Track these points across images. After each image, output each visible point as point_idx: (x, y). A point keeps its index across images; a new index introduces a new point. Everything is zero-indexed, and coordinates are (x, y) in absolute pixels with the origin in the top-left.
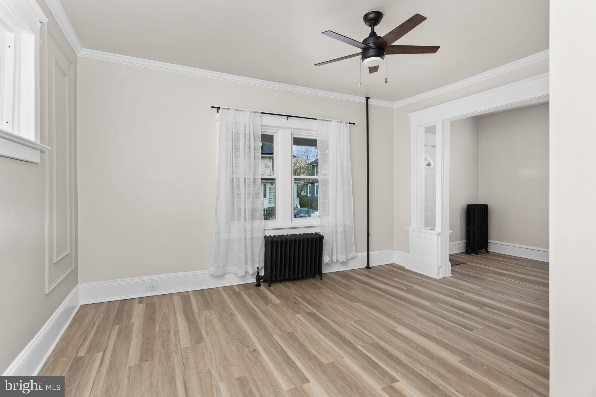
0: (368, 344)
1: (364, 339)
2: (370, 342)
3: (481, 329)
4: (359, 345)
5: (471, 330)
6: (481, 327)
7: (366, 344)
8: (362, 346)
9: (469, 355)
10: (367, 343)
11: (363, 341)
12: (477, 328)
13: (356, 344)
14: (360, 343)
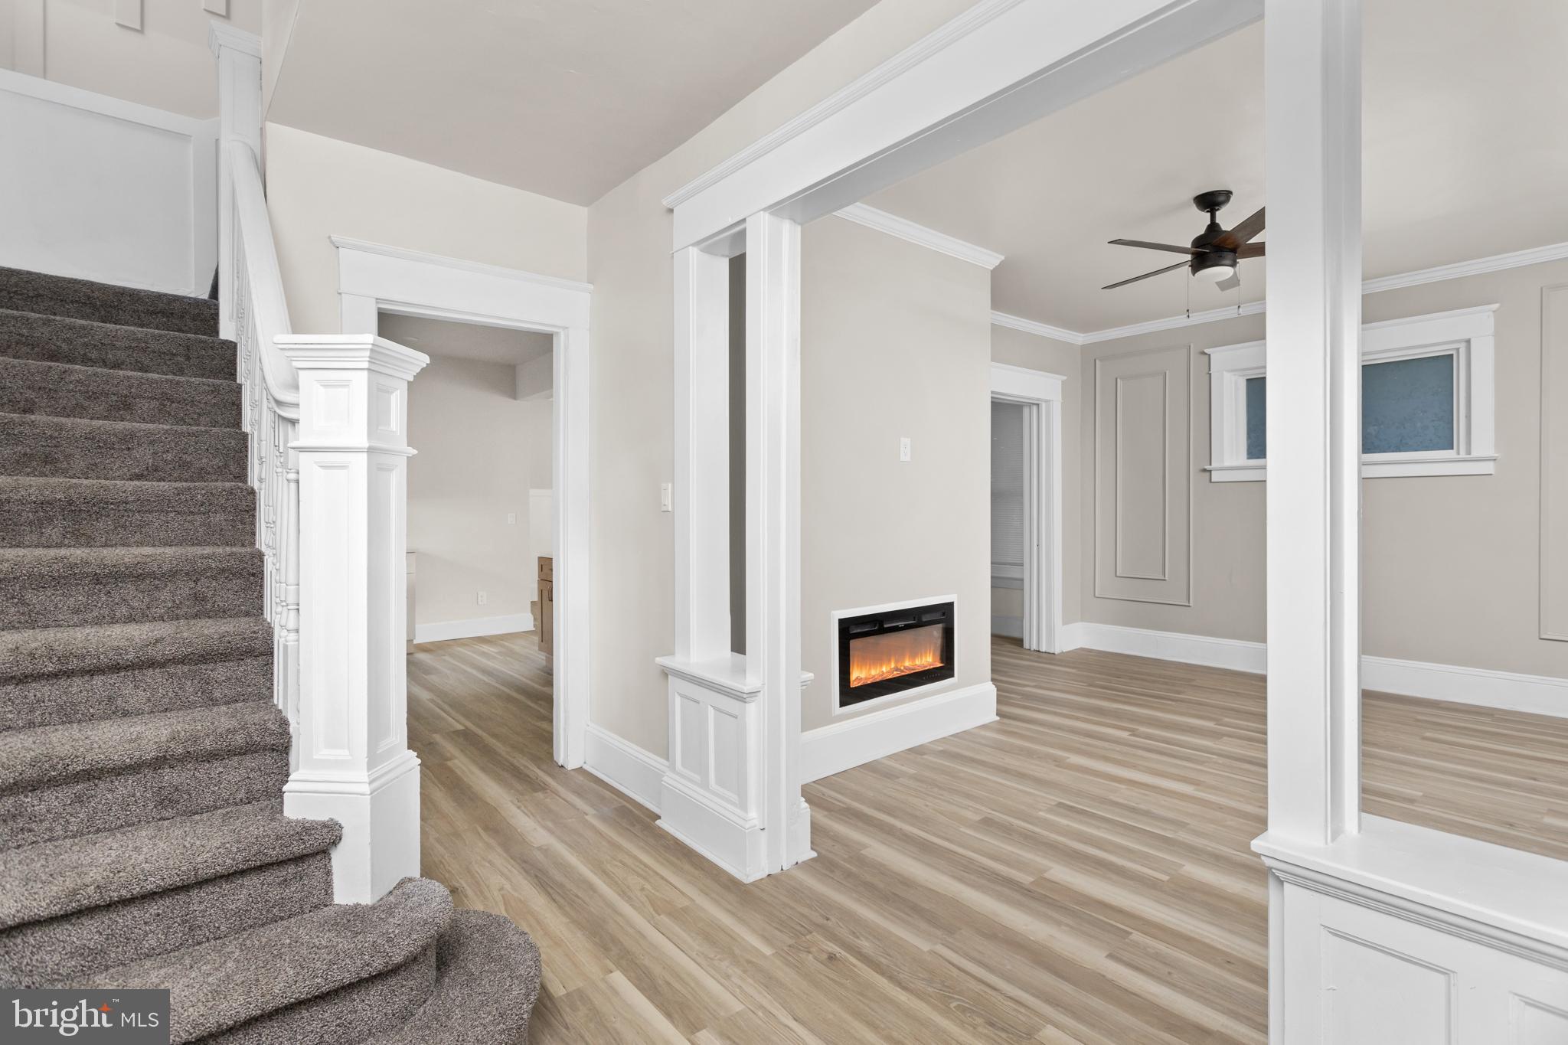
3: (1040, 810)
5: (1060, 805)
6: (1042, 814)
9: (1057, 766)
12: (1050, 811)
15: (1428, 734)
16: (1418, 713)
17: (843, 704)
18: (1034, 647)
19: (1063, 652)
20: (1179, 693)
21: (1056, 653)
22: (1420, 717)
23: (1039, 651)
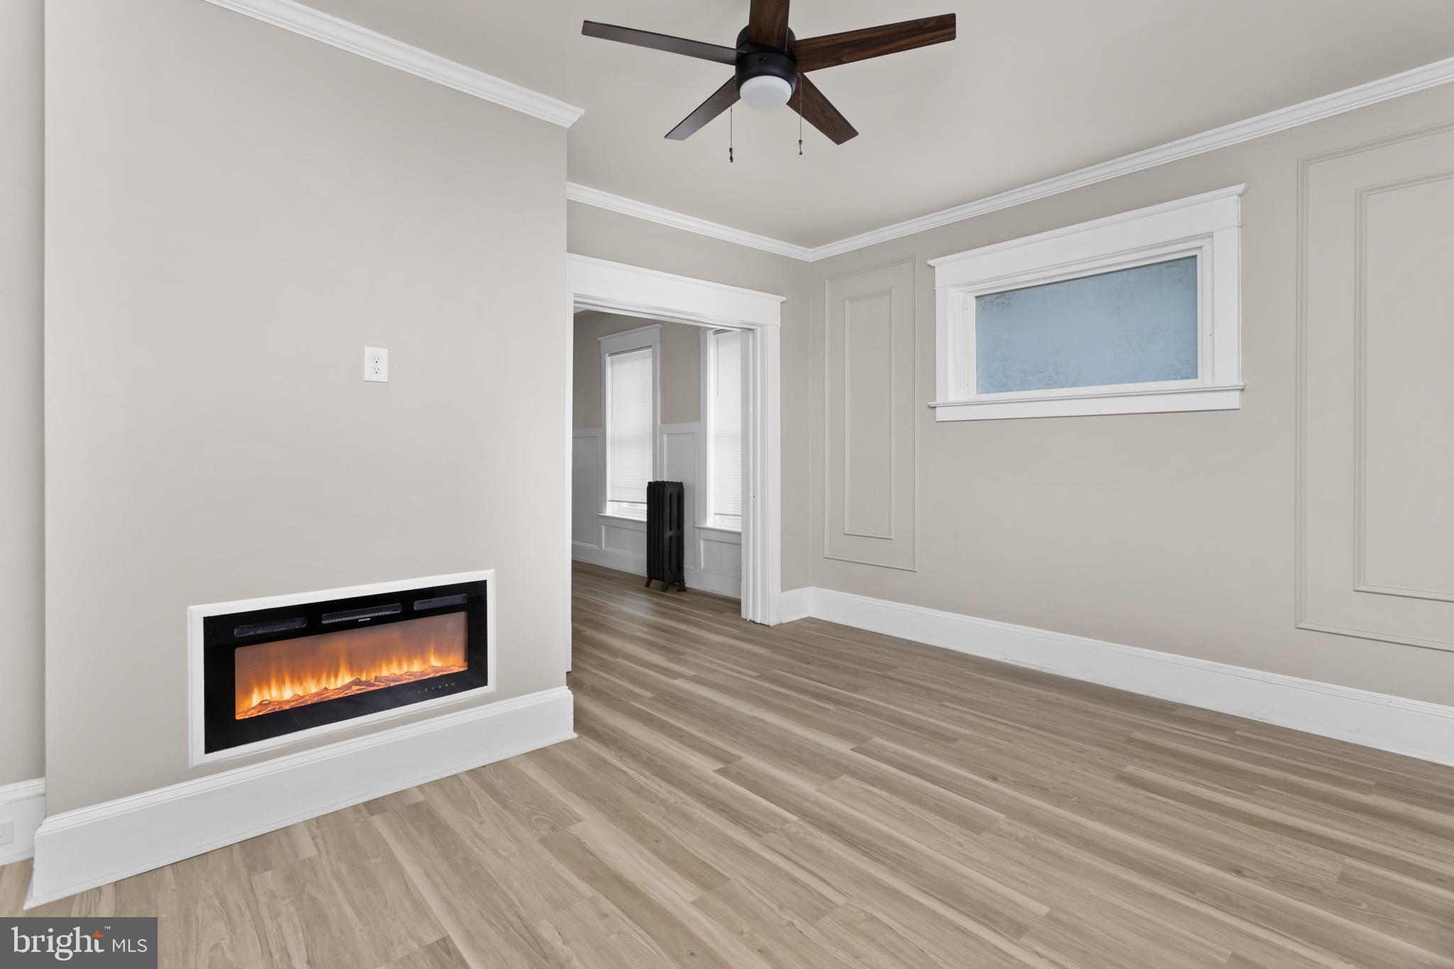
0: (776, 829)
1: (787, 841)
2: (770, 834)
4: (794, 822)
7: (778, 827)
8: (786, 821)
10: (777, 831)
11: (787, 834)
13: (801, 823)
14: (793, 829)
15: (1130, 769)
16: (1138, 726)
17: (210, 748)
18: (750, 617)
19: (782, 624)
20: (856, 689)
21: (771, 625)
22: (1137, 735)
23: (754, 622)
